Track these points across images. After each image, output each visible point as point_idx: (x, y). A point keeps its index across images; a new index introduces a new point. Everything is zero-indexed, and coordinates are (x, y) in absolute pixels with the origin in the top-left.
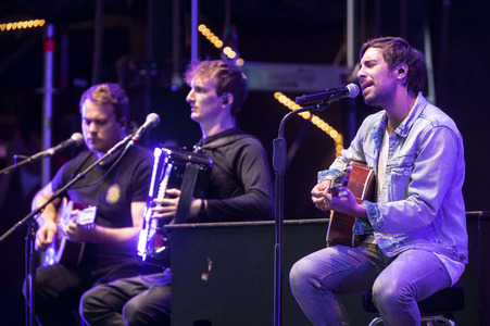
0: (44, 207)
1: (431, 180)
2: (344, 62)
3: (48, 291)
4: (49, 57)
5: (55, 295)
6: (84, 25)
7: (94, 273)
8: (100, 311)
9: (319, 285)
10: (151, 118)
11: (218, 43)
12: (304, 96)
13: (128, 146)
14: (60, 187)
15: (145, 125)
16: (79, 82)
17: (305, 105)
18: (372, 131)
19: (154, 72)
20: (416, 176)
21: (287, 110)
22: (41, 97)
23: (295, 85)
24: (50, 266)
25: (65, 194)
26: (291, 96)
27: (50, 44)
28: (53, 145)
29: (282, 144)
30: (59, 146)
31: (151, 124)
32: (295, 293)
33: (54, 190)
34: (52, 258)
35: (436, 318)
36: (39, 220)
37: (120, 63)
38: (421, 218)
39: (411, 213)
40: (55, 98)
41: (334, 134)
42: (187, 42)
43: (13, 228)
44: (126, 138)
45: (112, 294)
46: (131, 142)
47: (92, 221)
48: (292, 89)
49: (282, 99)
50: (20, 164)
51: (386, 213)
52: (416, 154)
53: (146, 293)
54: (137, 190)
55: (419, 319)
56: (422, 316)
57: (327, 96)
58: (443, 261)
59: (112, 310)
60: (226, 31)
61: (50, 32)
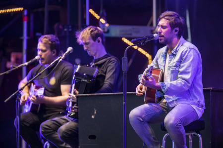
0: (24, 87)
1: (188, 71)
2: (152, 24)
3: (25, 124)
4: (25, 23)
5: (28, 125)
6: (40, 10)
7: (45, 116)
8: (49, 131)
9: (142, 120)
10: (70, 49)
11: (98, 17)
12: (135, 39)
13: (59, 61)
14: (30, 79)
15: (67, 52)
16: (38, 34)
17: (135, 43)
18: (162, 54)
19: (70, 30)
20: (181, 70)
21: (128, 45)
22: (22, 41)
23: (131, 34)
24: (26, 113)
25: (32, 82)
26: (129, 39)
27: (26, 18)
28: (27, 61)
29: (126, 60)
30: (30, 62)
31: (69, 52)
32: (132, 124)
33: (28, 80)
34: (27, 109)
35: (193, 133)
36: (21, 93)
37: (56, 26)
38: (184, 87)
39: (180, 85)
40: (28, 41)
41: (148, 55)
42: (84, 16)
43: (11, 97)
44: (59, 58)
45: (54, 124)
46: (61, 60)
47: (42, 94)
48: (129, 36)
49: (126, 41)
50: (13, 69)
51: (169, 86)
52: (181, 61)
53: (68, 123)
54: (63, 80)
55: (185, 134)
56: (186, 133)
57: (145, 39)
58: (195, 108)
59: (54, 131)
60: (101, 12)
61: (25, 13)
